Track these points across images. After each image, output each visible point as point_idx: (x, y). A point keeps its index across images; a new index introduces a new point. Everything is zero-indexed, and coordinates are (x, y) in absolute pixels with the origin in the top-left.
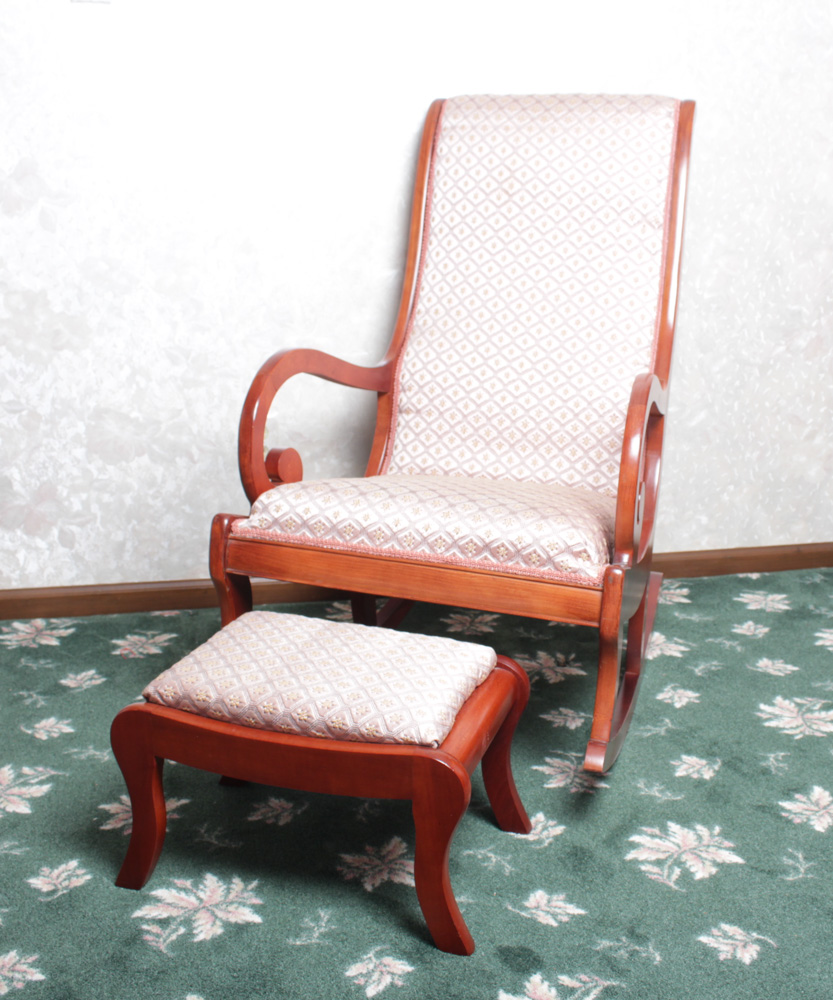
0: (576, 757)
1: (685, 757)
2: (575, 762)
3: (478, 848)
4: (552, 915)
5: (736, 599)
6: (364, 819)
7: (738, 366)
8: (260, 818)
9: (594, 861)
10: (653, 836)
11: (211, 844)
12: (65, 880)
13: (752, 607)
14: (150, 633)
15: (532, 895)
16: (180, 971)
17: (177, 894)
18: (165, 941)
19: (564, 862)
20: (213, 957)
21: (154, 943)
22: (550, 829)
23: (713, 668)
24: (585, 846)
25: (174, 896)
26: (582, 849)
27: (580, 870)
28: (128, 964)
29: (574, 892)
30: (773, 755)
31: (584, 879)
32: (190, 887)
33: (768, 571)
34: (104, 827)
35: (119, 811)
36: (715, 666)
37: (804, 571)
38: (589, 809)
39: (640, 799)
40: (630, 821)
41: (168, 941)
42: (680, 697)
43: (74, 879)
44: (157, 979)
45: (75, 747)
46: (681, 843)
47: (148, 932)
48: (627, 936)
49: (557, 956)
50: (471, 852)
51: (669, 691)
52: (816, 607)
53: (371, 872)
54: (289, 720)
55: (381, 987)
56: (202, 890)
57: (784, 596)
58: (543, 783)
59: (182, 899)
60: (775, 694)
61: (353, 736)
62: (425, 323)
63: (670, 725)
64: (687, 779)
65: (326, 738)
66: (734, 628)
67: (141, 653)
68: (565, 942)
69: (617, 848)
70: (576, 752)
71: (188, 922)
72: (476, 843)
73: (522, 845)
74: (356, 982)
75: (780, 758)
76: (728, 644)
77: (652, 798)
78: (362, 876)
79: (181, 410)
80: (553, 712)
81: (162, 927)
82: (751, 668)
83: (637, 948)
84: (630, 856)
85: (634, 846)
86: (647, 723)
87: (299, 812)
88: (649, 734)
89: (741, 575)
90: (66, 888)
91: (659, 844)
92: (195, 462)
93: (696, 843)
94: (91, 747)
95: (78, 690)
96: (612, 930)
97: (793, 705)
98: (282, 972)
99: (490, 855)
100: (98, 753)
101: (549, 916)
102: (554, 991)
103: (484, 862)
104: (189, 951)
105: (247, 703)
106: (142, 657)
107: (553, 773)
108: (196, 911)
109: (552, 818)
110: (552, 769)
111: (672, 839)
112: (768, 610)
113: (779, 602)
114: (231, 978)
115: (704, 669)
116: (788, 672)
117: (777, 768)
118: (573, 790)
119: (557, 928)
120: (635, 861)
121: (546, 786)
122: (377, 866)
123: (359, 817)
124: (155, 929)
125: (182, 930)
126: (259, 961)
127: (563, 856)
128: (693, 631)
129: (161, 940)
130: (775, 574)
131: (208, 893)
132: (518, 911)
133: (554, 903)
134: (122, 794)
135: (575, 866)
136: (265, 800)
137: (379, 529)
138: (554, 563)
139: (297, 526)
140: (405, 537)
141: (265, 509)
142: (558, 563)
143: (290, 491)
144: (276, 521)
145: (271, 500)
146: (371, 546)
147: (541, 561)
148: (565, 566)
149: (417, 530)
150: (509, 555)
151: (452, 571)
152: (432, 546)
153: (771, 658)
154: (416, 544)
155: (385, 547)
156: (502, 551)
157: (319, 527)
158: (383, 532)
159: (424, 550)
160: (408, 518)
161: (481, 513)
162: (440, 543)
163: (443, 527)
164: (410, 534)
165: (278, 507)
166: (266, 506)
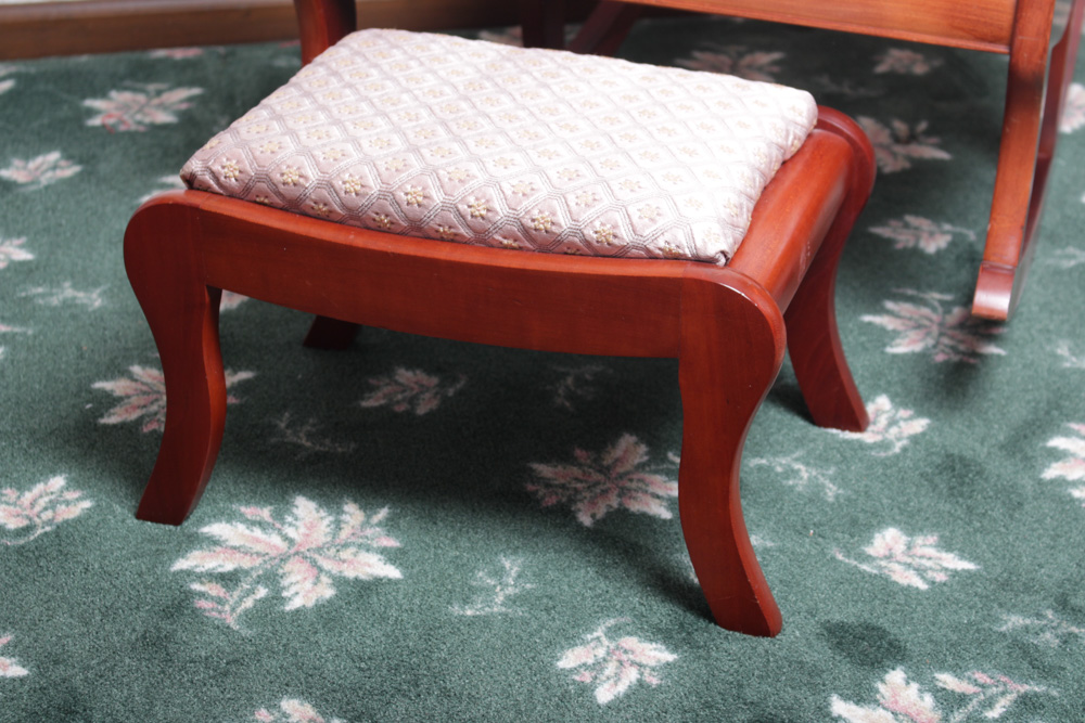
0: (941, 301)
2: (941, 310)
3: (775, 454)
4: (916, 570)
6: (568, 404)
8: (382, 402)
9: (986, 480)
11: (300, 446)
12: (46, 509)
14: (152, 87)
15: (877, 535)
16: (265, 660)
17: (247, 532)
18: (233, 610)
19: (930, 481)
20: (320, 636)
21: (215, 614)
22: (902, 424)
24: (968, 454)
25: (243, 535)
26: (962, 459)
27: (962, 495)
28: (172, 648)
29: (953, 531)
31: (970, 509)
32: (270, 520)
34: (105, 421)
35: (130, 391)
38: (972, 391)
39: (1063, 374)
40: (1048, 413)
41: (239, 610)
43: (62, 508)
44: (226, 674)
45: (39, 285)
47: (202, 595)
48: (1055, 610)
49: (931, 641)
50: (764, 461)
53: (588, 495)
54: (452, 217)
55: (622, 688)
56: (290, 524)
58: (884, 345)
59: (257, 540)
61: (571, 245)
65: (520, 248)
67: (139, 123)
68: (943, 616)
69: (1026, 458)
70: (942, 291)
71: (271, 578)
72: (771, 446)
73: (855, 451)
74: (577, 678)
78: (572, 501)
80: (893, 223)
81: (226, 586)
83: (1074, 629)
84: (1052, 472)
85: (1057, 455)
86: (1068, 244)
87: (451, 392)
88: (1072, 263)
90: (50, 522)
94: (67, 284)
95: (33, 188)
96: (1027, 599)
98: (445, 661)
99: (797, 466)
100: (81, 295)
101: (912, 572)
102: (929, 699)
103: (787, 478)
104: (278, 627)
105: (374, 187)
106: (141, 129)
107: (901, 328)
108: (284, 559)
109: (905, 405)
110: (898, 321)
114: (355, 671)
118: (940, 358)
119: (927, 592)
120: (1061, 482)
121: (890, 350)
122: (597, 483)
123: (559, 401)
124: (215, 590)
125: (262, 592)
126: (402, 643)
127: (930, 471)
129: (227, 608)
131: (302, 530)
132: (855, 563)
133: (919, 551)
134: (132, 364)
135: (951, 488)
136: (388, 372)
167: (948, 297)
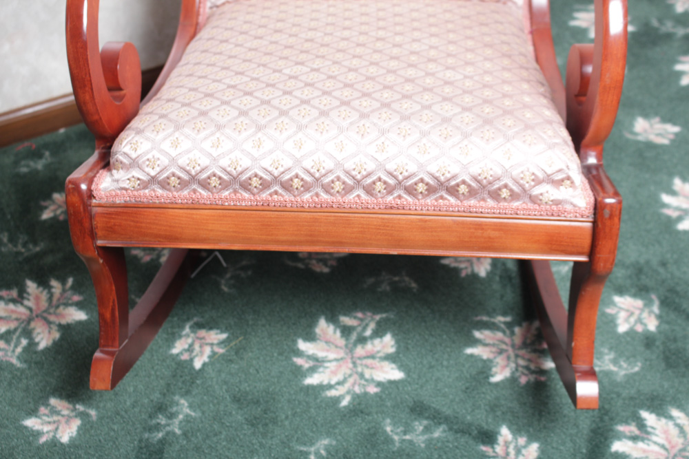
0: (505, 323)
1: (617, 299)
2: (508, 332)
10: (634, 438)
40: (602, 420)
46: (667, 446)
52: (660, 21)
58: (487, 377)
60: (671, 175)
64: (631, 333)
82: (630, 136)
91: (644, 451)
93: (681, 441)
107: (491, 356)
109: (519, 433)
110: (487, 349)
111: (654, 438)
116: (672, 136)
118: (523, 380)
121: (492, 380)
137: (297, 176)
138: (530, 197)
139: (183, 184)
140: (333, 182)
141: (134, 164)
142: (536, 196)
143: (161, 135)
144: (153, 179)
145: (139, 152)
146: (288, 197)
147: (514, 196)
148: (545, 199)
149: (347, 173)
150: (472, 193)
151: (399, 216)
152: (369, 190)
153: (646, 116)
154: (348, 190)
155: (307, 196)
156: (463, 189)
157: (214, 182)
158: (302, 180)
159: (358, 196)
160: (331, 157)
161: (424, 140)
162: (379, 186)
163: (381, 166)
164: (338, 178)
165: (152, 163)
166: (134, 160)
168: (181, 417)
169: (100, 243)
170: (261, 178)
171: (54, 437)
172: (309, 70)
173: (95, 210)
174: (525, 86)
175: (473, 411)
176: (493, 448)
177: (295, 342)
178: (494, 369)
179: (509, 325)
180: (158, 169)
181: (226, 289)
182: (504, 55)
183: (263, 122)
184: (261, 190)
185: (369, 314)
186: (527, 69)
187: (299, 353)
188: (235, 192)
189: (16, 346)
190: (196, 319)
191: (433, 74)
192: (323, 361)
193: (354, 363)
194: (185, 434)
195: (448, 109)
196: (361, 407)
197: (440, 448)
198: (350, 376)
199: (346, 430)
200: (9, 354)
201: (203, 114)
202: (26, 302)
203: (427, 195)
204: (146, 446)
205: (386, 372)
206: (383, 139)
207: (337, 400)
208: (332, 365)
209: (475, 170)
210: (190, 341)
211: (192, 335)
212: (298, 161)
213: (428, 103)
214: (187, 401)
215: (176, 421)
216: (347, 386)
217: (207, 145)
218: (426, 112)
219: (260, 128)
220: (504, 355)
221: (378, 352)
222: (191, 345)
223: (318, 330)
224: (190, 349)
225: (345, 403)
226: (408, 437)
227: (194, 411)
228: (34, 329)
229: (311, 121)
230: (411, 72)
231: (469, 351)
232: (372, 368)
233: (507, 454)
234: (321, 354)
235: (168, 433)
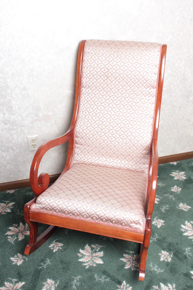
0: (132, 253)
1: (162, 251)
2: (132, 256)
5: (171, 175)
7: (172, 107)
8: (46, 289)
13: (175, 179)
14: (7, 202)
22: (128, 288)
23: (167, 209)
30: (187, 249)
33: (179, 160)
36: (168, 207)
37: (188, 160)
39: (152, 272)
40: (150, 283)
42: (159, 223)
51: (156, 220)
57: (184, 172)
60: (185, 220)
62: (82, 116)
63: (157, 237)
64: (164, 261)
66: (171, 189)
70: (132, 251)
75: (189, 250)
76: (171, 196)
77: (155, 271)
79: (9, 137)
82: (177, 208)
87: (56, 285)
89: (171, 163)
92: (15, 151)
97: (191, 225)
106: (5, 214)
107: (126, 262)
109: (128, 283)
110: (126, 259)
112: (180, 180)
113: (182, 175)
115: (165, 209)
116: (188, 209)
117: (189, 256)
118: (133, 269)
121: (125, 268)
128: (160, 191)
130: (180, 161)
136: (46, 281)
137: (76, 212)
138: (130, 226)
139: (50, 210)
140: (84, 215)
141: (40, 203)
142: (131, 226)
143: (47, 198)
144: (44, 208)
145: (42, 201)
146: (73, 217)
147: (126, 225)
148: (133, 227)
149: (87, 213)
150: (116, 223)
151: (99, 226)
152: (92, 218)
153: (183, 203)
154: (87, 217)
155: (78, 217)
156: (114, 221)
157: (57, 210)
158: (77, 213)
159: (90, 219)
160: (84, 209)
161: (106, 208)
162: (94, 218)
163: (95, 213)
164: (85, 214)
165: (44, 204)
166: (40, 202)
167: (133, 252)
168: (47, 264)
169: (30, 220)
170: (68, 211)
171: (16, 263)
172: (86, 186)
173: (30, 212)
174: (136, 197)
175: (118, 275)
176: (120, 286)
177: (79, 249)
178: (126, 265)
179: (133, 254)
180: (45, 205)
181: (66, 233)
182: (135, 188)
183: (71, 198)
184: (68, 214)
185: (99, 245)
186: (139, 192)
187: (79, 252)
188: (62, 213)
189: (14, 239)
190: (57, 239)
191: (114, 191)
192: (85, 256)
193: (92, 257)
194: (47, 268)
195: (114, 201)
196: (91, 269)
197: (107, 284)
198: (90, 261)
199: (85, 275)
200: (12, 240)
201: (58, 194)
202: (19, 228)
203: (106, 222)
204: (37, 270)
205: (99, 261)
206: (97, 207)
207: (85, 266)
208: (86, 257)
209: (117, 217)
210: (54, 245)
211: (55, 243)
212: (77, 209)
213: (110, 199)
214: (49, 260)
215: (45, 265)
216: (89, 263)
217: (57, 202)
218: (109, 201)
219: (70, 200)
220: (130, 262)
221: (99, 256)
222: (54, 246)
223: (85, 247)
224: (53, 247)
225: (87, 267)
226: (100, 279)
227: (50, 263)
228: (19, 235)
229: (81, 200)
230: (110, 190)
231: (121, 259)
232: (96, 260)
233: (123, 288)
234: (84, 254)
235: (43, 267)
